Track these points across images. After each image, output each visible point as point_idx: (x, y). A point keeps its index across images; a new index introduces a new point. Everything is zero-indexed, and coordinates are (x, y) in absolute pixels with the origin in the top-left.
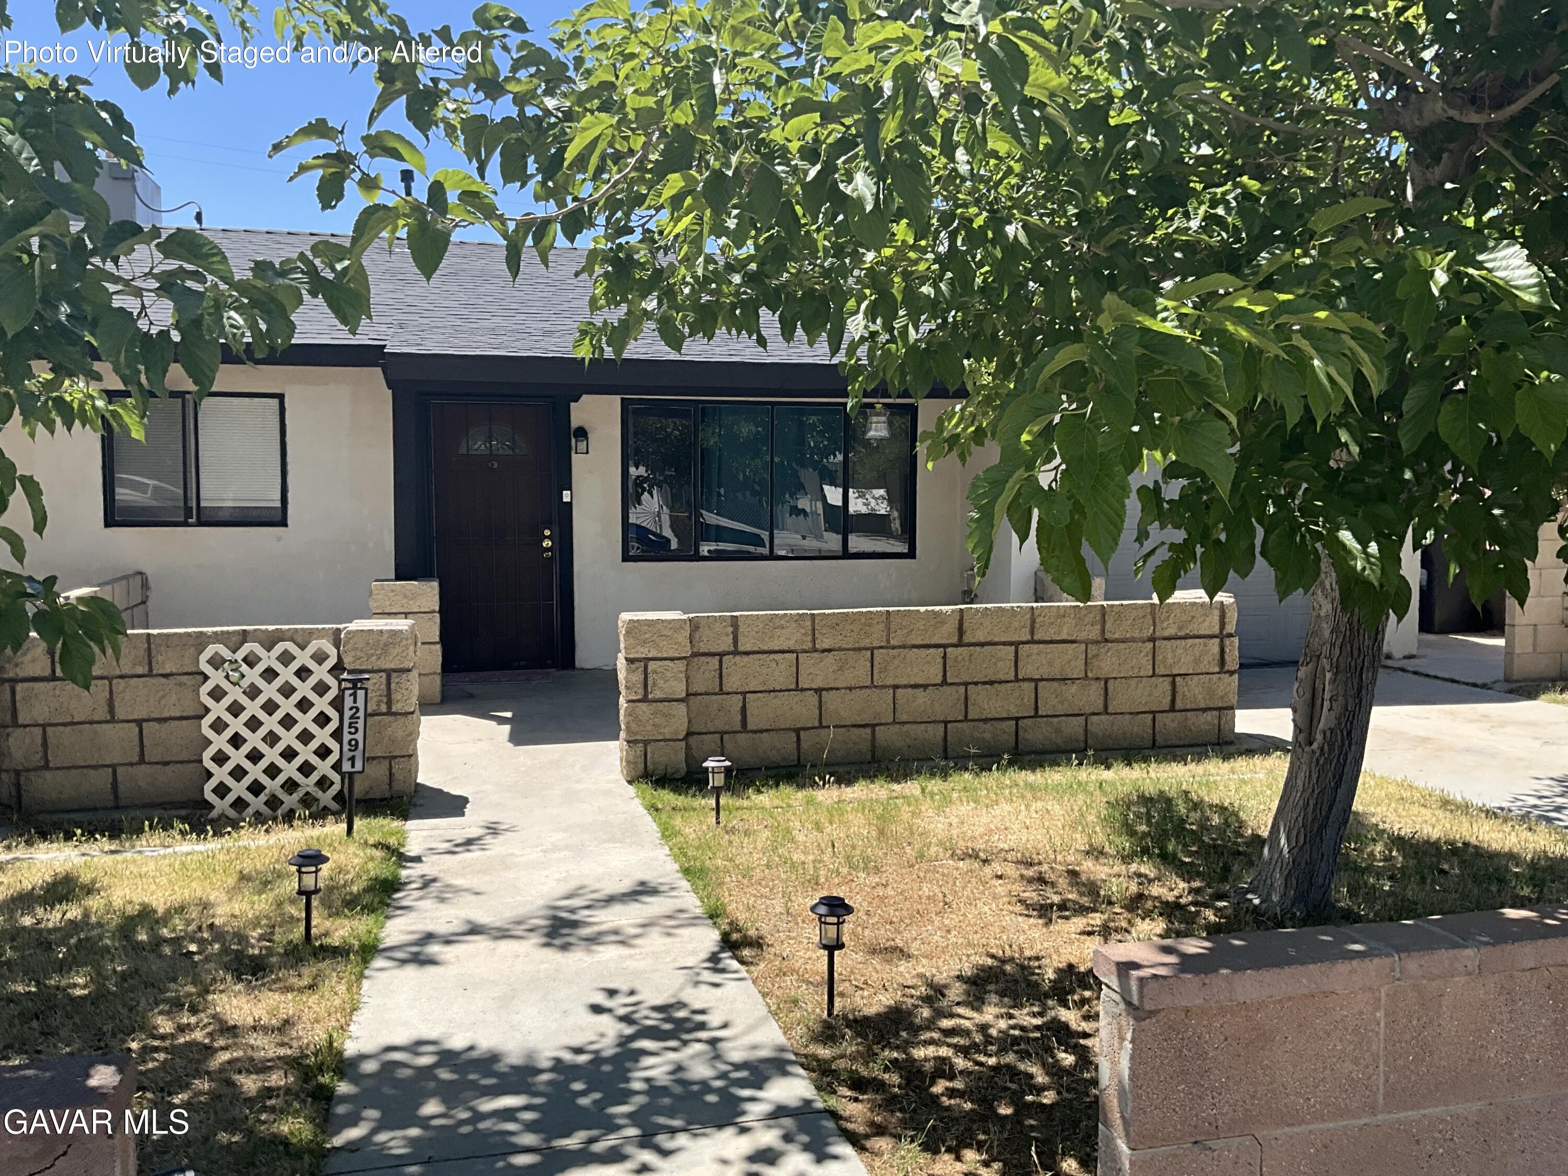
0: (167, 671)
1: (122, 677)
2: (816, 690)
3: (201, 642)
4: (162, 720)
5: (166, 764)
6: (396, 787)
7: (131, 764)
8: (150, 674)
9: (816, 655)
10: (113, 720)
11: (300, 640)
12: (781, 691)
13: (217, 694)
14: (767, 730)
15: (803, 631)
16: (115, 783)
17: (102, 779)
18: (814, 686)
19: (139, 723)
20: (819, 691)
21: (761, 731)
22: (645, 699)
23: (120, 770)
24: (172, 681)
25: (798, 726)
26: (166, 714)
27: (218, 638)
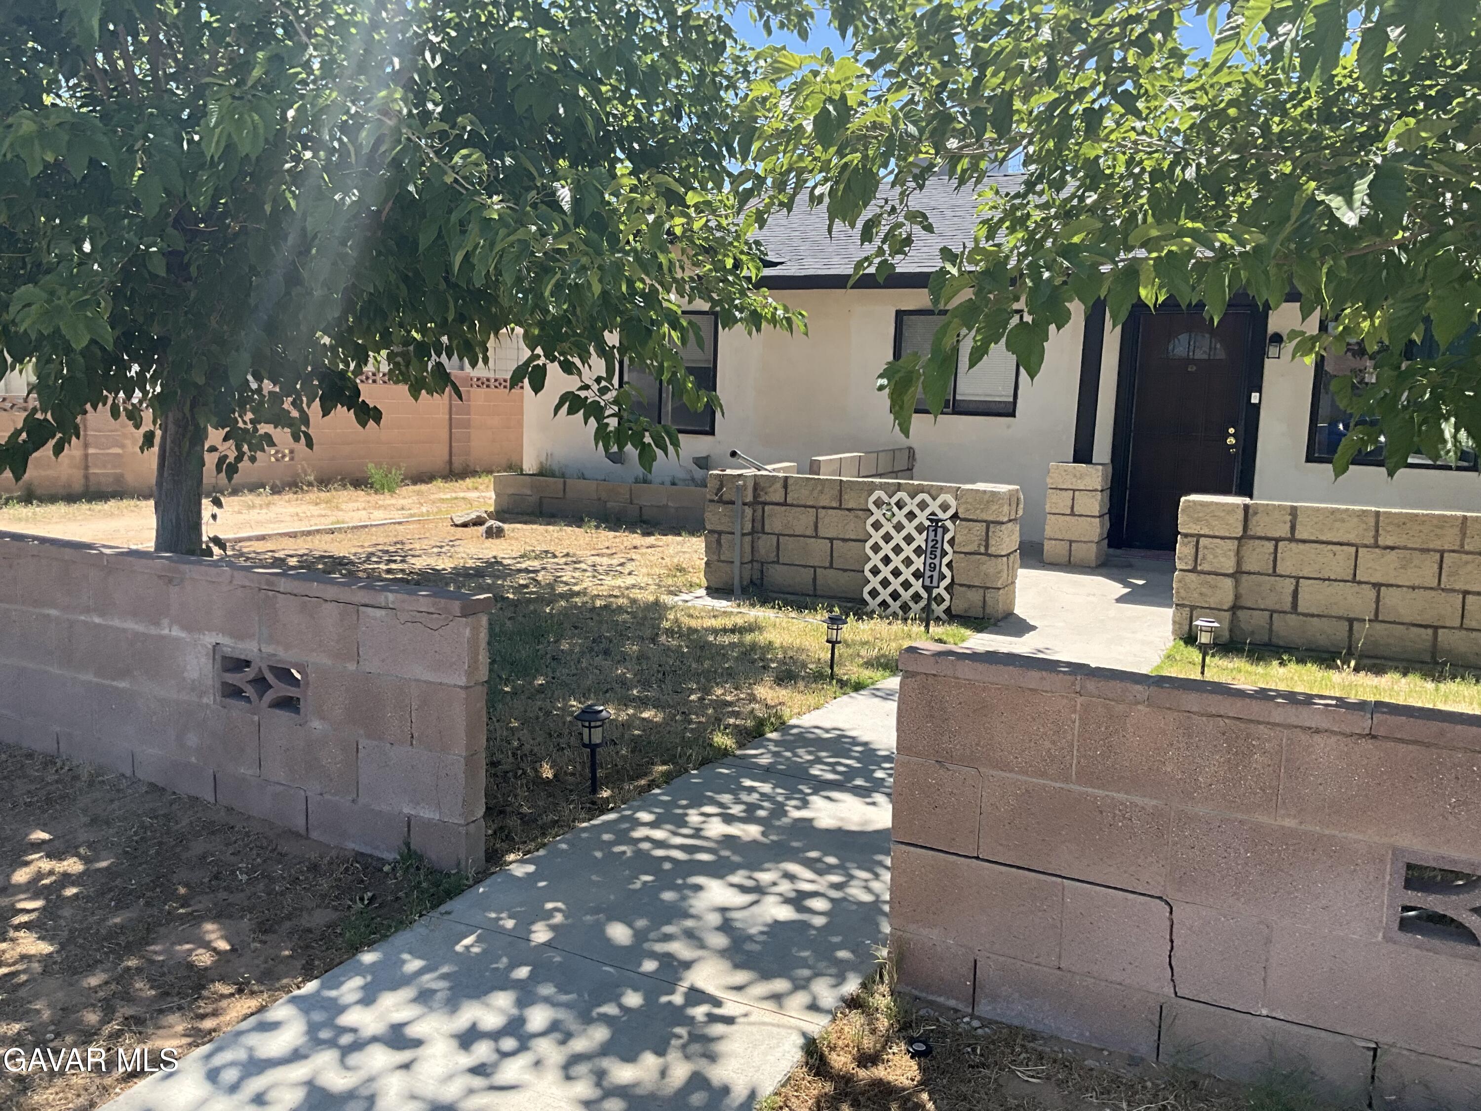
0: (850, 506)
1: (824, 508)
2: (1375, 585)
3: (872, 488)
4: (844, 540)
5: (845, 570)
6: (988, 611)
7: (825, 568)
8: (839, 508)
9: (1377, 550)
10: (816, 536)
11: (934, 493)
12: (1335, 580)
13: (877, 526)
14: (1318, 616)
15: (1365, 526)
16: (815, 579)
17: (808, 574)
18: (1373, 580)
19: (831, 540)
20: (1377, 586)
21: (1313, 616)
22: (1194, 570)
23: (818, 570)
24: (852, 514)
25: (1352, 615)
26: (847, 537)
27: (882, 487)
